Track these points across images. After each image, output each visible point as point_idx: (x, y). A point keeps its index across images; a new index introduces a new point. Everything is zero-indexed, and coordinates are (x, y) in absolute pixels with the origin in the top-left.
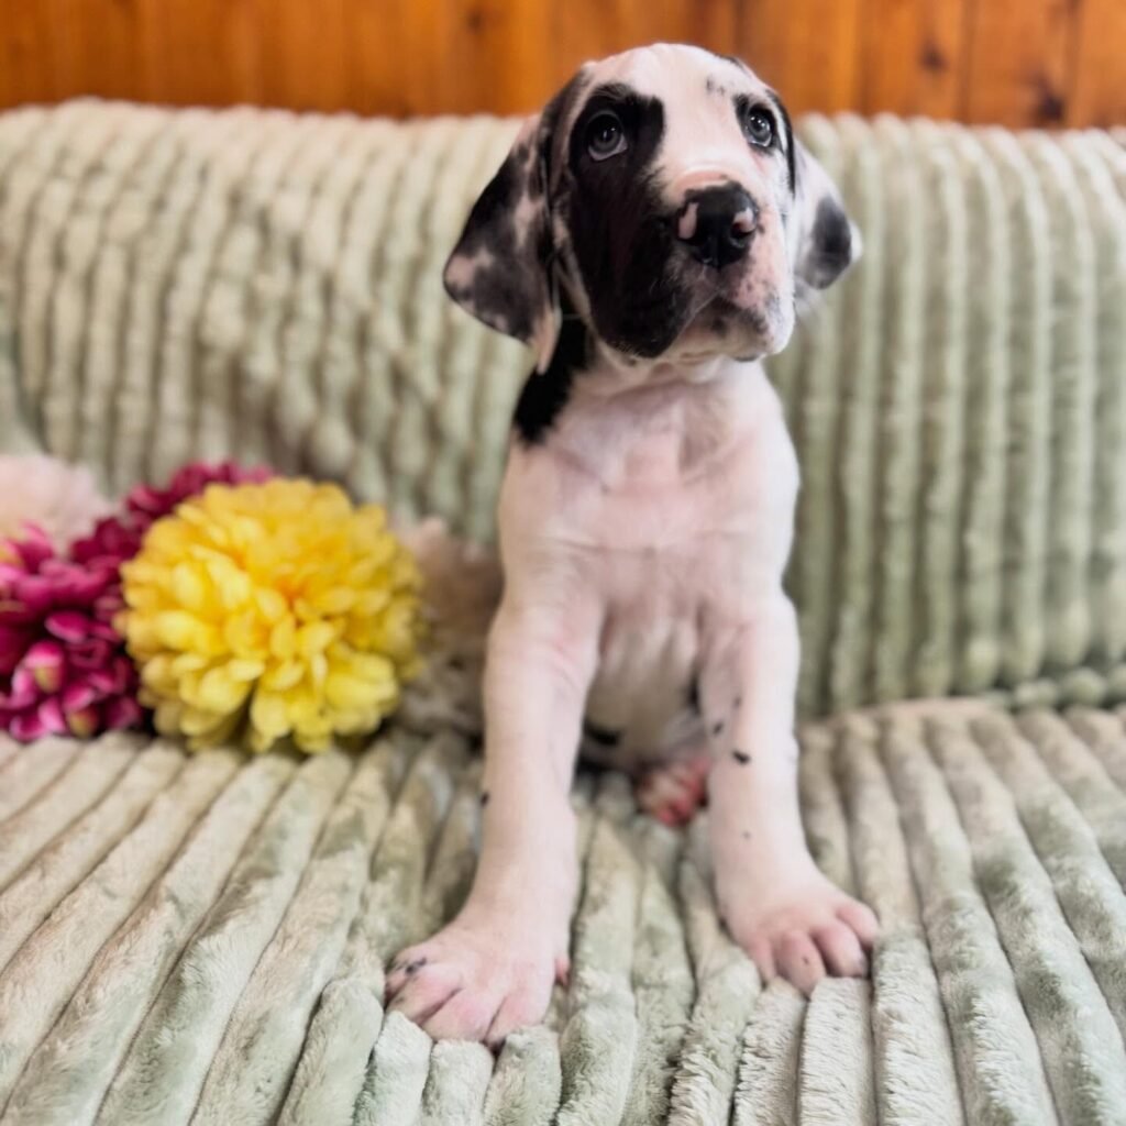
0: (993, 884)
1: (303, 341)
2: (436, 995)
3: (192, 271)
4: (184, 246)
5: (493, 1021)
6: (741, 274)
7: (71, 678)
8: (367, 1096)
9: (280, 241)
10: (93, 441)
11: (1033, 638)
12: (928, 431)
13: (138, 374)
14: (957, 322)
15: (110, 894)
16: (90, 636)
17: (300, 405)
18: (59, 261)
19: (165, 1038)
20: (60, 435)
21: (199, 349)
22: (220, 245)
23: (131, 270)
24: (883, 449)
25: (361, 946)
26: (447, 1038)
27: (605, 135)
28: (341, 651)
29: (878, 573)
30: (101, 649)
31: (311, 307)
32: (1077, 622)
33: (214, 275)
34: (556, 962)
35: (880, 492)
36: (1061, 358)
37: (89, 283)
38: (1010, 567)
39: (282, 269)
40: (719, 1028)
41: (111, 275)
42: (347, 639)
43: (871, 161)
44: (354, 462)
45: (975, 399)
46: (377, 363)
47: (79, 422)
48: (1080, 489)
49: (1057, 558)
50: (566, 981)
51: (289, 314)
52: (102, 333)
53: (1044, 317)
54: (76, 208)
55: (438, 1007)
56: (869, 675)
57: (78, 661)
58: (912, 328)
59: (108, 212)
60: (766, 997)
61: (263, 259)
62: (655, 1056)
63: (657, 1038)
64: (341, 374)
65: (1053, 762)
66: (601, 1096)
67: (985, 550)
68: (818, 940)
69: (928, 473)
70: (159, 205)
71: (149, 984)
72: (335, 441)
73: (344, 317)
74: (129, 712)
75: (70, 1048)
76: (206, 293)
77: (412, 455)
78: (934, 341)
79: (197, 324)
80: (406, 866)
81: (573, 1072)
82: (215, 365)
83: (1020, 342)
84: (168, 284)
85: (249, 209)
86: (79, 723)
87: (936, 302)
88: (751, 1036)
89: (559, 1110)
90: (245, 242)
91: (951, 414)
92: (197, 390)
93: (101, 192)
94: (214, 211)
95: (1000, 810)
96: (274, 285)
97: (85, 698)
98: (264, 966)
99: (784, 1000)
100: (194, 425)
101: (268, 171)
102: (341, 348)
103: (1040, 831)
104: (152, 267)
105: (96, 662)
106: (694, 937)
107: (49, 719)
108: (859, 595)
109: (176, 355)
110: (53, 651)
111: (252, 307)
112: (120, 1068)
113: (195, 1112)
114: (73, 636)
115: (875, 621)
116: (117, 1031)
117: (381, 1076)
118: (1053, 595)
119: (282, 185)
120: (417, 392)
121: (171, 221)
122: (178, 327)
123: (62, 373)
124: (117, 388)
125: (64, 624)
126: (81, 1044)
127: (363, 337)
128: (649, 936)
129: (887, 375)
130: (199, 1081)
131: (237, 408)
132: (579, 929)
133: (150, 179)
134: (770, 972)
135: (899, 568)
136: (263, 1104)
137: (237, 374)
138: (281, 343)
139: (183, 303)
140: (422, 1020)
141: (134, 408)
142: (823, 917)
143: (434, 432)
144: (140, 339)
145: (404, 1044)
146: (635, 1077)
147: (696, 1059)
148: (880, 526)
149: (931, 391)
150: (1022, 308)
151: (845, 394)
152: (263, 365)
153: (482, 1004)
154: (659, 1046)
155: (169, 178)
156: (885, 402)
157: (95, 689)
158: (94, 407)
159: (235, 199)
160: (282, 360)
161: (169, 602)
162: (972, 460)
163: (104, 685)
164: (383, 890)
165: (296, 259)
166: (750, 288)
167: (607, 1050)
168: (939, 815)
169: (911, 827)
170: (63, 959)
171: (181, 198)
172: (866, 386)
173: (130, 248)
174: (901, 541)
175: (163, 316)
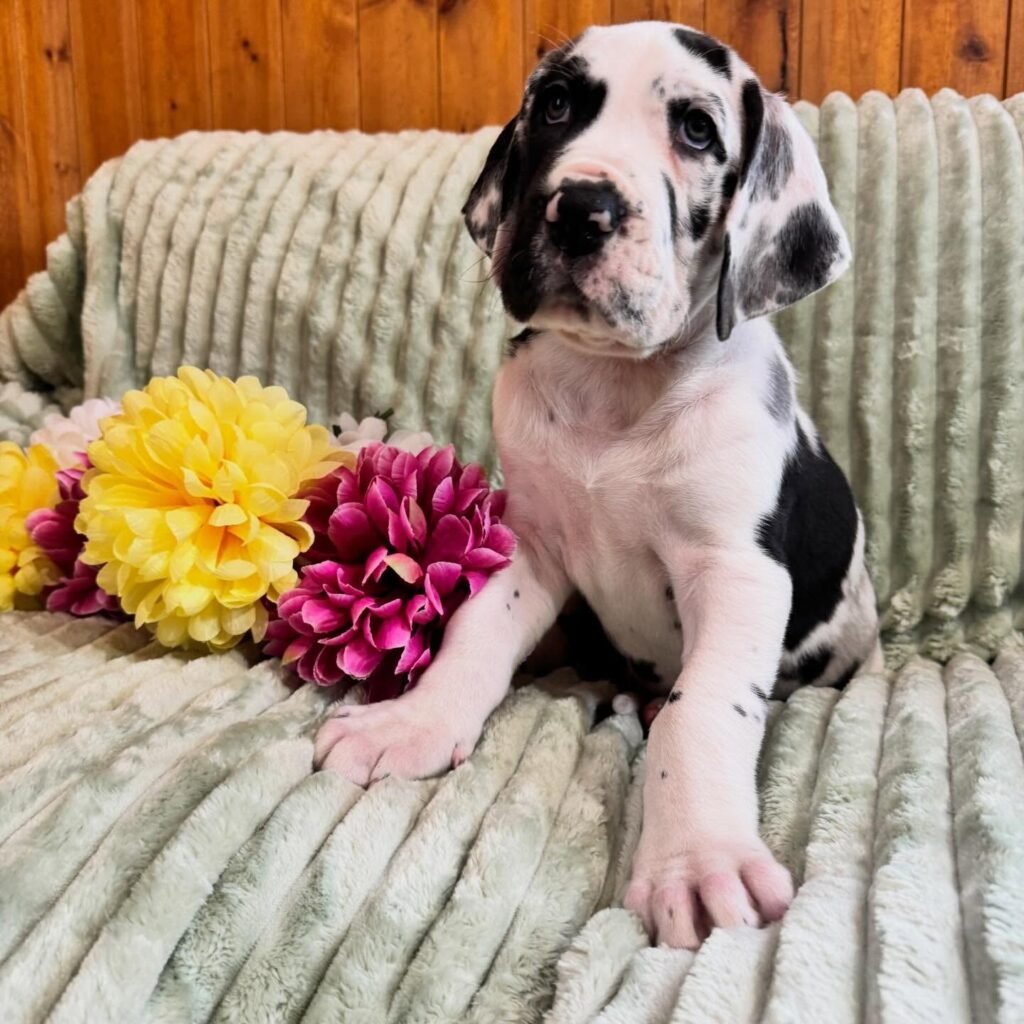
1: (361, 295)
3: (270, 246)
4: (266, 226)
6: (590, 267)
14: (974, 253)
17: (353, 351)
18: (169, 244)
22: (295, 223)
23: (223, 248)
24: (902, 378)
27: (558, 102)
29: (901, 504)
31: (368, 268)
33: (287, 247)
34: (456, 746)
35: (900, 423)
37: (190, 258)
39: (346, 238)
41: (207, 253)
44: (398, 398)
46: (420, 311)
51: (349, 273)
52: (198, 301)
54: (185, 202)
58: (928, 263)
59: (210, 202)
61: (329, 235)
64: (389, 325)
69: (948, 399)
72: (382, 381)
73: (395, 273)
76: (282, 260)
77: (447, 393)
78: (951, 274)
79: (274, 288)
82: (288, 321)
84: (253, 254)
85: (323, 191)
87: (952, 235)
90: (318, 218)
91: (969, 341)
92: (270, 347)
93: (206, 188)
94: (294, 196)
96: (337, 253)
101: (341, 166)
102: (391, 300)
104: (240, 244)
109: (256, 313)
111: (319, 270)
119: (352, 174)
121: (257, 207)
122: (258, 292)
124: (209, 345)
129: (904, 309)
135: (921, 499)
138: (340, 301)
139: (263, 272)
144: (227, 303)
148: (901, 456)
149: (949, 320)
151: (863, 330)
155: (261, 174)
156: (902, 335)
159: (312, 187)
165: (358, 230)
166: (596, 281)
171: (265, 190)
172: (884, 322)
173: (225, 228)
174: (923, 470)
175: (246, 281)
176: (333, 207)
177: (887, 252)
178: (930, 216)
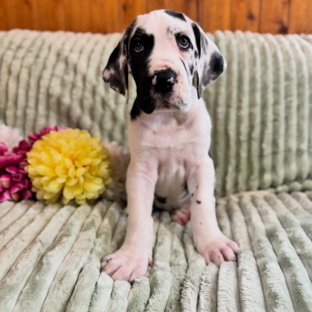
0: (271, 235)
1: (78, 93)
2: (115, 268)
3: (46, 75)
4: (44, 67)
5: (131, 275)
6: (170, 95)
7: (12, 184)
8: (95, 294)
9: (71, 66)
10: (19, 122)
11: (281, 173)
12: (251, 116)
13: (32, 103)
14: (259, 86)
15: (23, 241)
16: (18, 172)
17: (77, 111)
18: (10, 72)
19: (37, 278)
20: (10, 120)
21: (49, 96)
22: (54, 68)
23: (30, 75)
24: (239, 121)
25: (94, 255)
26: (118, 280)
28: (88, 175)
29: (238, 155)
30: (21, 176)
31: (80, 84)
32: (294, 169)
33: (52, 75)
34: (149, 259)
35: (238, 133)
36: (288, 95)
37: (18, 78)
38: (275, 153)
39: (72, 74)
40: (195, 275)
41: (24, 75)
42: (89, 172)
43: (234, 42)
45: (264, 106)
46: (98, 99)
47: (15, 117)
48: (294, 131)
49: (288, 150)
50: (151, 265)
51: (74, 86)
52: (22, 92)
53: (283, 84)
54: (14, 57)
55: (115, 271)
56: (236, 184)
57: (14, 179)
58: (246, 88)
59: (23, 58)
60: (208, 267)
61: (66, 71)
62: (177, 283)
63: (177, 278)
64: (88, 102)
65: (288, 205)
66: (161, 294)
67: (268, 149)
68: (222, 252)
69: (251, 127)
70: (37, 56)
71: (33, 264)
72: (87, 120)
73: (89, 86)
74: (29, 194)
75: (10, 280)
76: (51, 80)
77: (108, 125)
78: (253, 91)
79: (48, 89)
80: (107, 234)
81: (153, 288)
82: (53, 100)
83: (276, 91)
84: (40, 78)
85: (62, 57)
86: (14, 197)
87: (253, 80)
88: (204, 277)
89: (149, 298)
90: (61, 66)
91: (257, 111)
92: (48, 108)
93: (21, 53)
94: (52, 58)
95: (273, 217)
96: (69, 78)
97: (16, 190)
98: (66, 260)
99: (213, 268)
100: (47, 117)
101: (67, 47)
102: (88, 95)
103: (284, 222)
104: (35, 73)
105: (19, 180)
106: (187, 252)
107: (6, 196)
108: (233, 162)
109: (42, 97)
110: (7, 177)
111: (63, 84)
112: (25, 286)
113: (46, 298)
114: (13, 172)
115: (237, 169)
116: (24, 276)
117: (99, 289)
118: (287, 161)
119: (71, 51)
120: (109, 107)
121: (41, 61)
122: (43, 90)
123: (10, 103)
124: (26, 107)
125: (10, 169)
126: (14, 279)
127: (94, 92)
128: (175, 252)
129: (240, 101)
130: (47, 290)
131: (59, 112)
132: (155, 250)
133: (35, 49)
134: (208, 261)
135: (244, 154)
136: (65, 296)
137: (59, 102)
138: (71, 94)
139: (44, 83)
140: (111, 275)
141: (31, 113)
142: (223, 245)
143: (114, 118)
144: (32, 93)
145: (105, 281)
146: (171, 289)
147: (188, 283)
148: (239, 142)
149: (252, 105)
150: (276, 82)
151: (228, 106)
152: (66, 100)
153: (128, 270)
154: (178, 281)
155: (40, 49)
156: (239, 108)
157: (19, 187)
158: (20, 113)
159: (58, 55)
160: (71, 98)
161: (40, 162)
162: (263, 124)
163: (21, 186)
164: (100, 241)
165: (75, 71)
166: (173, 99)
167: (163, 281)
168: (256, 218)
169: (248, 222)
170: (9, 257)
171: (43, 55)
172: (234, 104)
174: (244, 147)
175: (38, 86)
176: (66, 62)
177: (235, 84)
178: (247, 74)
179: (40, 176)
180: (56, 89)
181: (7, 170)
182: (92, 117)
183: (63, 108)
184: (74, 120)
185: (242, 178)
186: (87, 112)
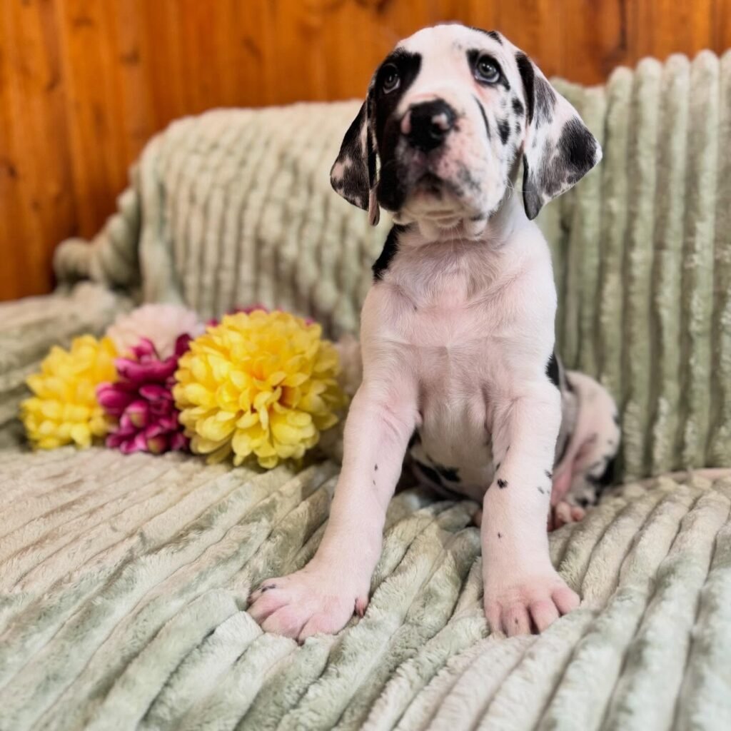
1: (312, 234)
2: (270, 606)
3: (256, 199)
4: (253, 185)
5: (303, 628)
6: (440, 156)
7: (150, 420)
8: (196, 652)
9: (303, 178)
10: (207, 297)
12: (720, 268)
13: (229, 260)
15: (114, 529)
16: (161, 398)
17: (308, 272)
18: (192, 199)
20: (192, 295)
21: (259, 243)
22: (272, 182)
23: (226, 202)
24: (687, 282)
27: (390, 79)
28: (277, 407)
30: (165, 403)
31: (317, 215)
33: (267, 200)
34: (357, 600)
35: (685, 314)
37: (206, 210)
39: (303, 193)
41: (216, 204)
42: (282, 401)
44: (337, 304)
46: (351, 244)
47: (201, 287)
51: (305, 218)
52: (212, 237)
54: (203, 169)
55: (270, 613)
56: (680, 447)
57: (154, 411)
58: (708, 196)
59: (217, 169)
61: (293, 191)
62: (388, 663)
63: (395, 653)
64: (329, 255)
66: (341, 680)
68: (531, 609)
69: (720, 298)
70: (243, 163)
71: (108, 575)
72: (327, 292)
73: (334, 218)
74: (180, 442)
75: (50, 598)
76: (262, 210)
79: (258, 228)
80: (288, 534)
81: (331, 662)
82: (267, 252)
84: (244, 207)
85: (289, 160)
86: (153, 445)
88: (451, 662)
89: (313, 683)
90: (285, 180)
92: (258, 268)
93: (215, 158)
94: (271, 163)
96: (297, 205)
97: (156, 431)
98: (175, 574)
100: (256, 286)
101: (301, 138)
102: (332, 237)
104: (236, 199)
105: (162, 412)
106: (460, 601)
107: (140, 444)
108: (672, 387)
109: (248, 246)
110: (142, 405)
111: (286, 218)
112: (74, 614)
113: (103, 643)
114: (152, 397)
115: (684, 407)
117: (211, 643)
119: (309, 145)
121: (247, 172)
122: (248, 231)
123: (193, 261)
124: (219, 268)
125: (148, 391)
126: (56, 597)
127: (344, 231)
128: (428, 596)
129: (689, 231)
130: (111, 627)
131: (277, 277)
133: (239, 150)
135: (701, 369)
136: (136, 645)
137: (277, 257)
138: (300, 236)
139: (251, 217)
140: (261, 620)
141: (227, 277)
144: (230, 240)
145: (237, 629)
146: (371, 673)
147: (407, 667)
148: (686, 339)
149: (722, 239)
151: (659, 246)
152: (290, 251)
153: (297, 614)
154: (395, 658)
155: (249, 148)
156: (688, 250)
157: (162, 426)
158: (208, 279)
159: (282, 157)
160: (300, 248)
161: (193, 379)
163: (166, 424)
165: (311, 190)
166: (446, 165)
167: (355, 654)
170: (73, 557)
171: (253, 159)
172: (674, 241)
173: (227, 188)
174: (702, 350)
175: (240, 226)
176: (295, 171)
177: (677, 189)
179: (192, 406)
180: (272, 229)
181: (143, 392)
182: (339, 284)
183: (284, 267)
184: (304, 291)
185: (694, 432)
186: (328, 272)
